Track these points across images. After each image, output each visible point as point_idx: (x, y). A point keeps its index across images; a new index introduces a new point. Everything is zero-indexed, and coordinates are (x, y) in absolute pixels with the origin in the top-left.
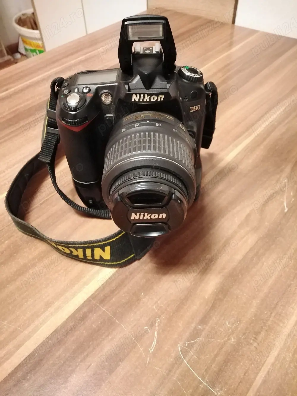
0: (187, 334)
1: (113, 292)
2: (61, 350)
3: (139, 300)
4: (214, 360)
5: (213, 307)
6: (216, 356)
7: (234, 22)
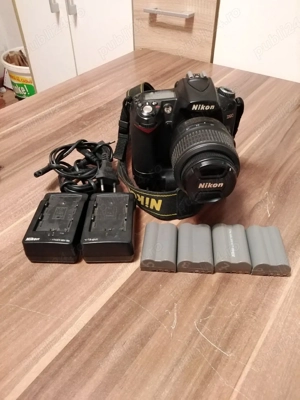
0: (200, 313)
1: (136, 285)
2: (100, 333)
3: (158, 290)
4: (223, 331)
5: (218, 292)
6: (225, 328)
7: (212, 61)
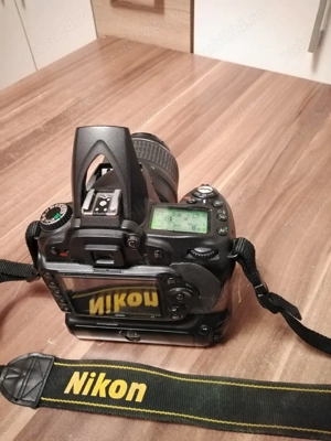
7: (192, 51)
